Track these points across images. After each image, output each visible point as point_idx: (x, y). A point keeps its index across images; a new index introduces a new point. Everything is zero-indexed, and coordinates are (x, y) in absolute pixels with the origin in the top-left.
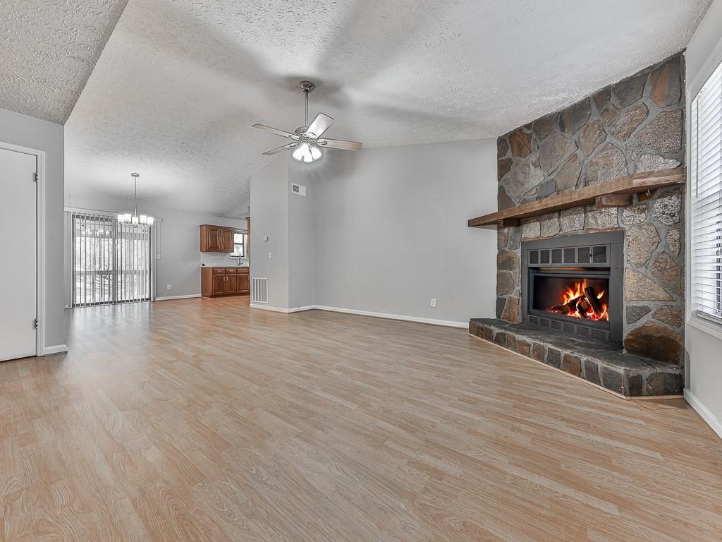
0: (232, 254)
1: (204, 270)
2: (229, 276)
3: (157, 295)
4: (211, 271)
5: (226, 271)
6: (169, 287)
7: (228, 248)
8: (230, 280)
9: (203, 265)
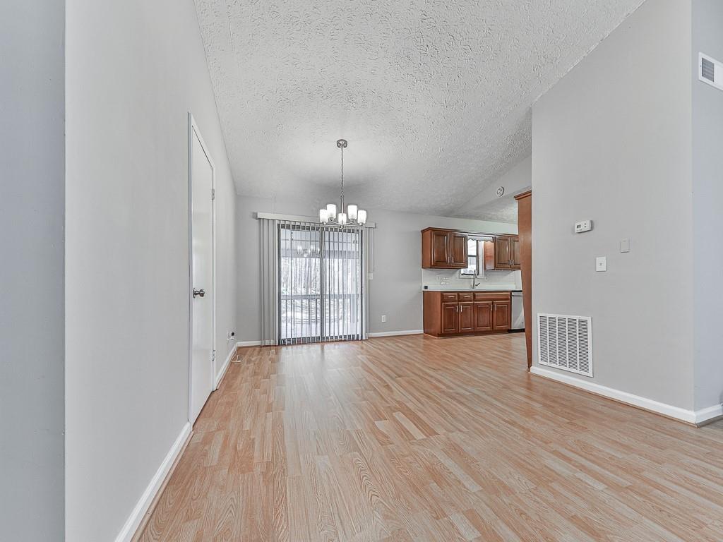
0: (463, 271)
1: (428, 296)
2: (463, 305)
3: (369, 330)
4: (439, 297)
5: (459, 295)
6: (384, 319)
7: (460, 260)
8: (465, 310)
9: (426, 287)
